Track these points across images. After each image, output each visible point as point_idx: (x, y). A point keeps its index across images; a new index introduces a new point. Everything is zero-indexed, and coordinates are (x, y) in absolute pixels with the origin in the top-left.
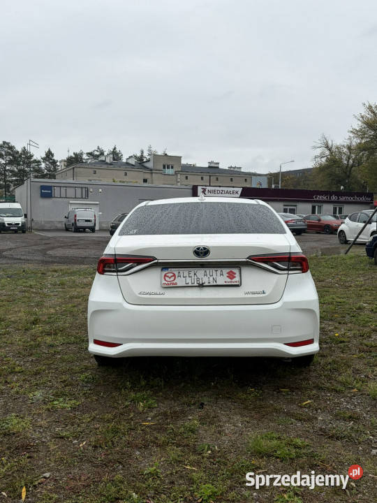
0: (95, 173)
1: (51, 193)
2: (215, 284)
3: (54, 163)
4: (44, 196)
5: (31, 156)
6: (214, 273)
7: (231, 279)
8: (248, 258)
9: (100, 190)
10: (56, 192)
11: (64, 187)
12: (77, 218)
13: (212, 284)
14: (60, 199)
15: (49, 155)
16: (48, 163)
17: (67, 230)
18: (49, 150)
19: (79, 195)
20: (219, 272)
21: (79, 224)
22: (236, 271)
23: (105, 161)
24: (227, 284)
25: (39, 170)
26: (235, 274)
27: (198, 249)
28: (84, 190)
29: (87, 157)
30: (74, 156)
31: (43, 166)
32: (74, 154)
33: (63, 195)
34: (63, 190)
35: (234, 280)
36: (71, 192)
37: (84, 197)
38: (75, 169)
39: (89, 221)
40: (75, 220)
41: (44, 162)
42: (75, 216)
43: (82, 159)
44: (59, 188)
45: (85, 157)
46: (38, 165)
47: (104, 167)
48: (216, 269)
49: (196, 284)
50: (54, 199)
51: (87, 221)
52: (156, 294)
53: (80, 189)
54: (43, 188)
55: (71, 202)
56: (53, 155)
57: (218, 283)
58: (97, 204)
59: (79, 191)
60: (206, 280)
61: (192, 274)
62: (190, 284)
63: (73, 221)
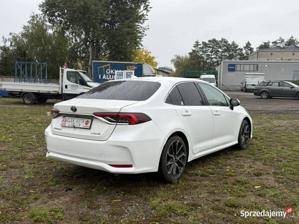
0: (272, 54)
1: (235, 68)
2: (79, 127)
3: (251, 49)
4: (230, 70)
5: (237, 46)
6: (81, 120)
7: (86, 125)
8: (93, 114)
9: (266, 66)
10: (238, 68)
11: (243, 64)
12: (247, 84)
13: (78, 127)
14: (240, 72)
15: (248, 45)
16: (247, 50)
17: (242, 90)
18: (248, 42)
19: (252, 69)
20: (82, 121)
21: (248, 87)
22: (90, 121)
23: (280, 46)
24: (84, 127)
25: (241, 55)
26: (89, 122)
27: (72, 107)
28: (255, 66)
29: (273, 45)
30: (263, 44)
31: (244, 51)
32: (264, 43)
33: (242, 69)
34: (242, 66)
35: (87, 126)
36: (247, 67)
37: (255, 70)
38: (259, 53)
39: (254, 85)
40: (246, 85)
41: (244, 49)
42: (246, 82)
43: (269, 45)
44: (239, 65)
45: (271, 44)
46: (241, 51)
47: (279, 50)
48: (82, 119)
49: (72, 126)
50: (236, 72)
51: (253, 85)
52: (59, 129)
53: (253, 66)
54: (230, 65)
55: (246, 73)
56: (250, 45)
57: (80, 127)
58: (263, 75)
59: (252, 67)
60: (76, 125)
61: (72, 121)
62: (70, 126)
63: (244, 85)
